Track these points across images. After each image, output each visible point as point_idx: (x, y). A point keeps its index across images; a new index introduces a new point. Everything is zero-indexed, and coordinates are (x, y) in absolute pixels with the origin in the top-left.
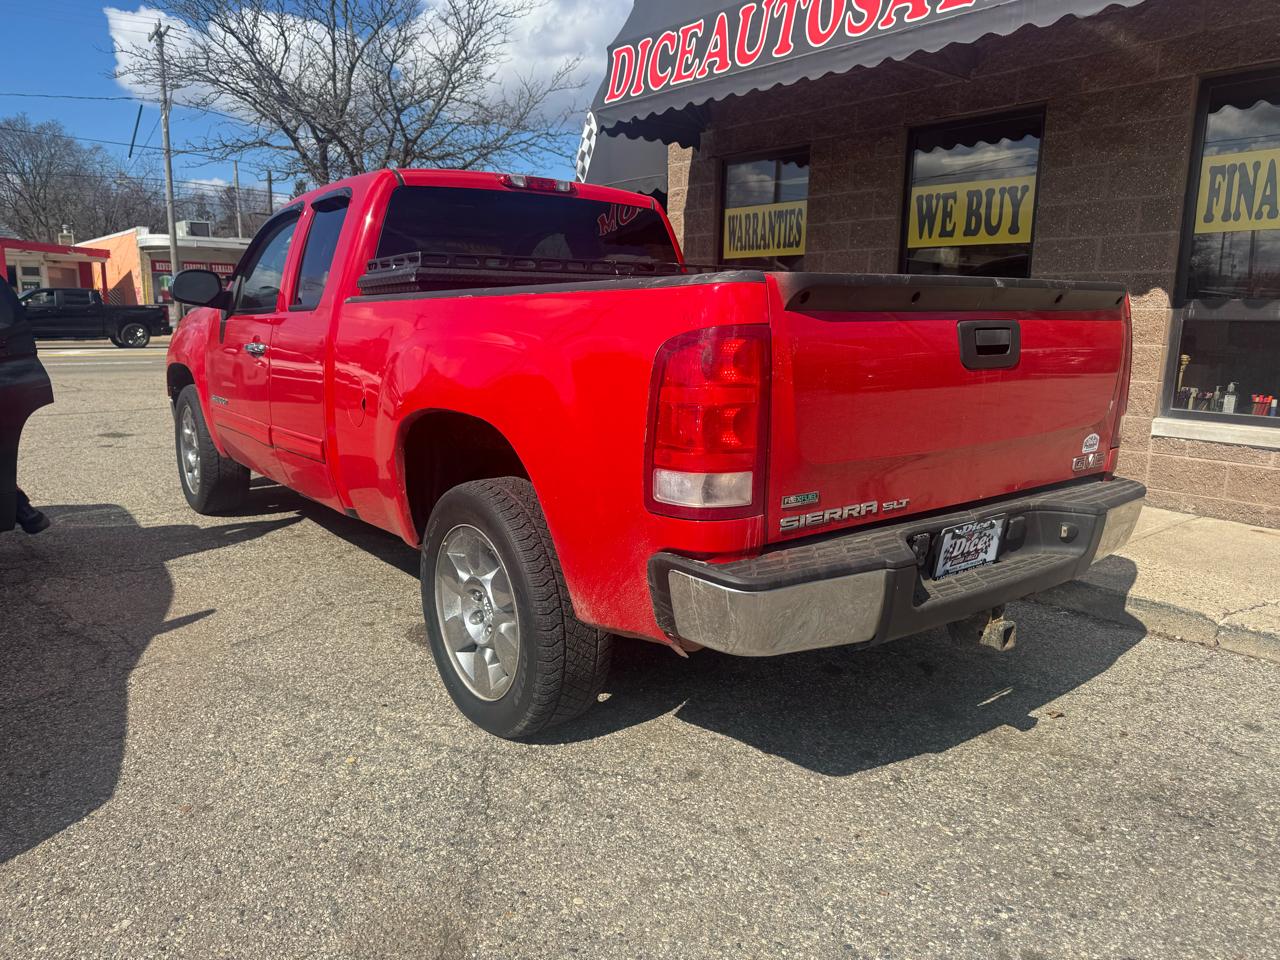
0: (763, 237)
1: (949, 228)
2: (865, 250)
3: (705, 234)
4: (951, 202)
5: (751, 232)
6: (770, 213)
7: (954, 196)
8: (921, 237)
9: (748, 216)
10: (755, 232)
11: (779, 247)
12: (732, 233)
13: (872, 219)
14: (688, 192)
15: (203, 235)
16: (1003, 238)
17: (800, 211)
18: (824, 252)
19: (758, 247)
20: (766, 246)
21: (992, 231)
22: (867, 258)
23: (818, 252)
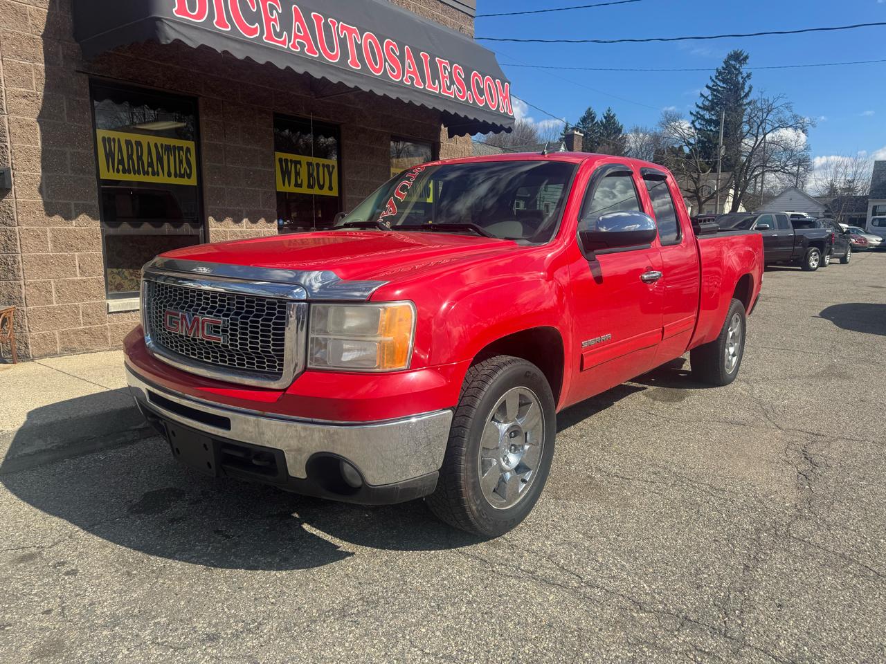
0: (150, 164)
1: (299, 182)
2: (257, 189)
4: (298, 166)
5: (135, 157)
6: (156, 144)
7: (299, 162)
8: (284, 185)
10: (140, 158)
11: (169, 176)
13: (259, 168)
16: (325, 192)
17: (188, 150)
18: (225, 187)
20: (155, 173)
21: (321, 187)
22: (259, 195)
23: (219, 186)
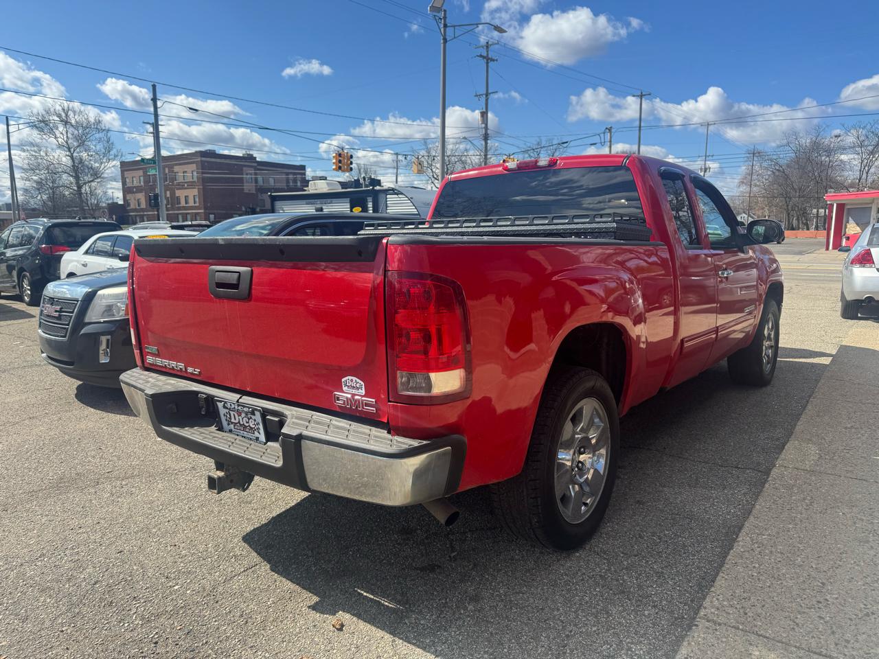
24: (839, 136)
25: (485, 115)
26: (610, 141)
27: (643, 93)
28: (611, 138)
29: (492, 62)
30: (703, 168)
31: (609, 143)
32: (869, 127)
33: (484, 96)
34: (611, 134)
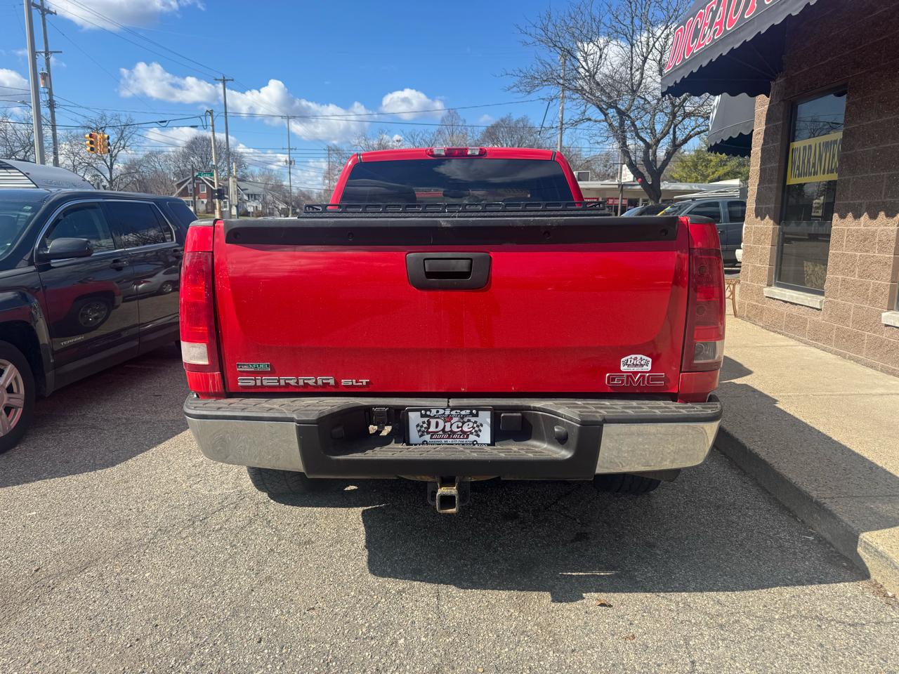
0: (814, 165)
2: (882, 174)
3: (773, 165)
5: (806, 161)
6: (820, 144)
9: (805, 148)
10: (809, 160)
11: (824, 173)
12: (793, 163)
13: (889, 145)
14: (765, 131)
15: (585, 180)
17: (837, 140)
18: (851, 177)
19: (810, 174)
20: (815, 173)
22: (883, 181)
23: (847, 177)
24: (400, 141)
25: (48, 78)
26: (213, 126)
27: (226, 78)
28: (213, 121)
29: (49, 15)
30: (288, 159)
31: (211, 128)
32: (421, 135)
33: (43, 54)
34: (212, 118)
